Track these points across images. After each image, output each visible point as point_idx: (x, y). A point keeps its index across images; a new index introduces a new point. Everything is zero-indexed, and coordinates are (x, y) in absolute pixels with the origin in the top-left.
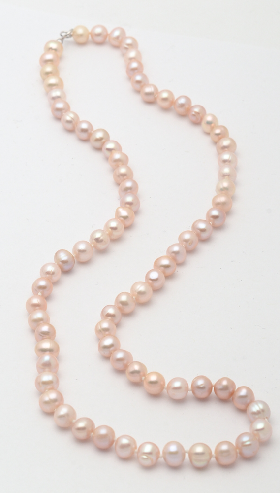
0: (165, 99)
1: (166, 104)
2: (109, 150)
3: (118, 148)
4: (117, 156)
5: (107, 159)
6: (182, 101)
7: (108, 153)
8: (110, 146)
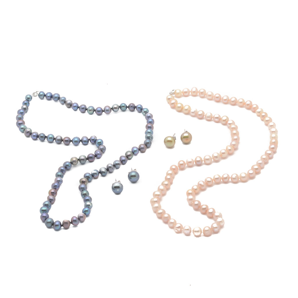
0: (241, 102)
1: (241, 104)
2: (230, 124)
3: (234, 123)
4: (233, 126)
5: (229, 128)
6: (248, 103)
7: (229, 125)
8: (229, 122)
